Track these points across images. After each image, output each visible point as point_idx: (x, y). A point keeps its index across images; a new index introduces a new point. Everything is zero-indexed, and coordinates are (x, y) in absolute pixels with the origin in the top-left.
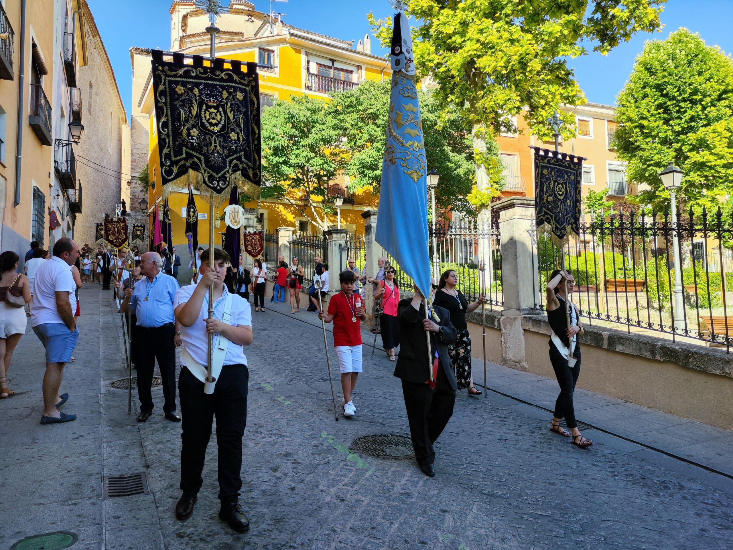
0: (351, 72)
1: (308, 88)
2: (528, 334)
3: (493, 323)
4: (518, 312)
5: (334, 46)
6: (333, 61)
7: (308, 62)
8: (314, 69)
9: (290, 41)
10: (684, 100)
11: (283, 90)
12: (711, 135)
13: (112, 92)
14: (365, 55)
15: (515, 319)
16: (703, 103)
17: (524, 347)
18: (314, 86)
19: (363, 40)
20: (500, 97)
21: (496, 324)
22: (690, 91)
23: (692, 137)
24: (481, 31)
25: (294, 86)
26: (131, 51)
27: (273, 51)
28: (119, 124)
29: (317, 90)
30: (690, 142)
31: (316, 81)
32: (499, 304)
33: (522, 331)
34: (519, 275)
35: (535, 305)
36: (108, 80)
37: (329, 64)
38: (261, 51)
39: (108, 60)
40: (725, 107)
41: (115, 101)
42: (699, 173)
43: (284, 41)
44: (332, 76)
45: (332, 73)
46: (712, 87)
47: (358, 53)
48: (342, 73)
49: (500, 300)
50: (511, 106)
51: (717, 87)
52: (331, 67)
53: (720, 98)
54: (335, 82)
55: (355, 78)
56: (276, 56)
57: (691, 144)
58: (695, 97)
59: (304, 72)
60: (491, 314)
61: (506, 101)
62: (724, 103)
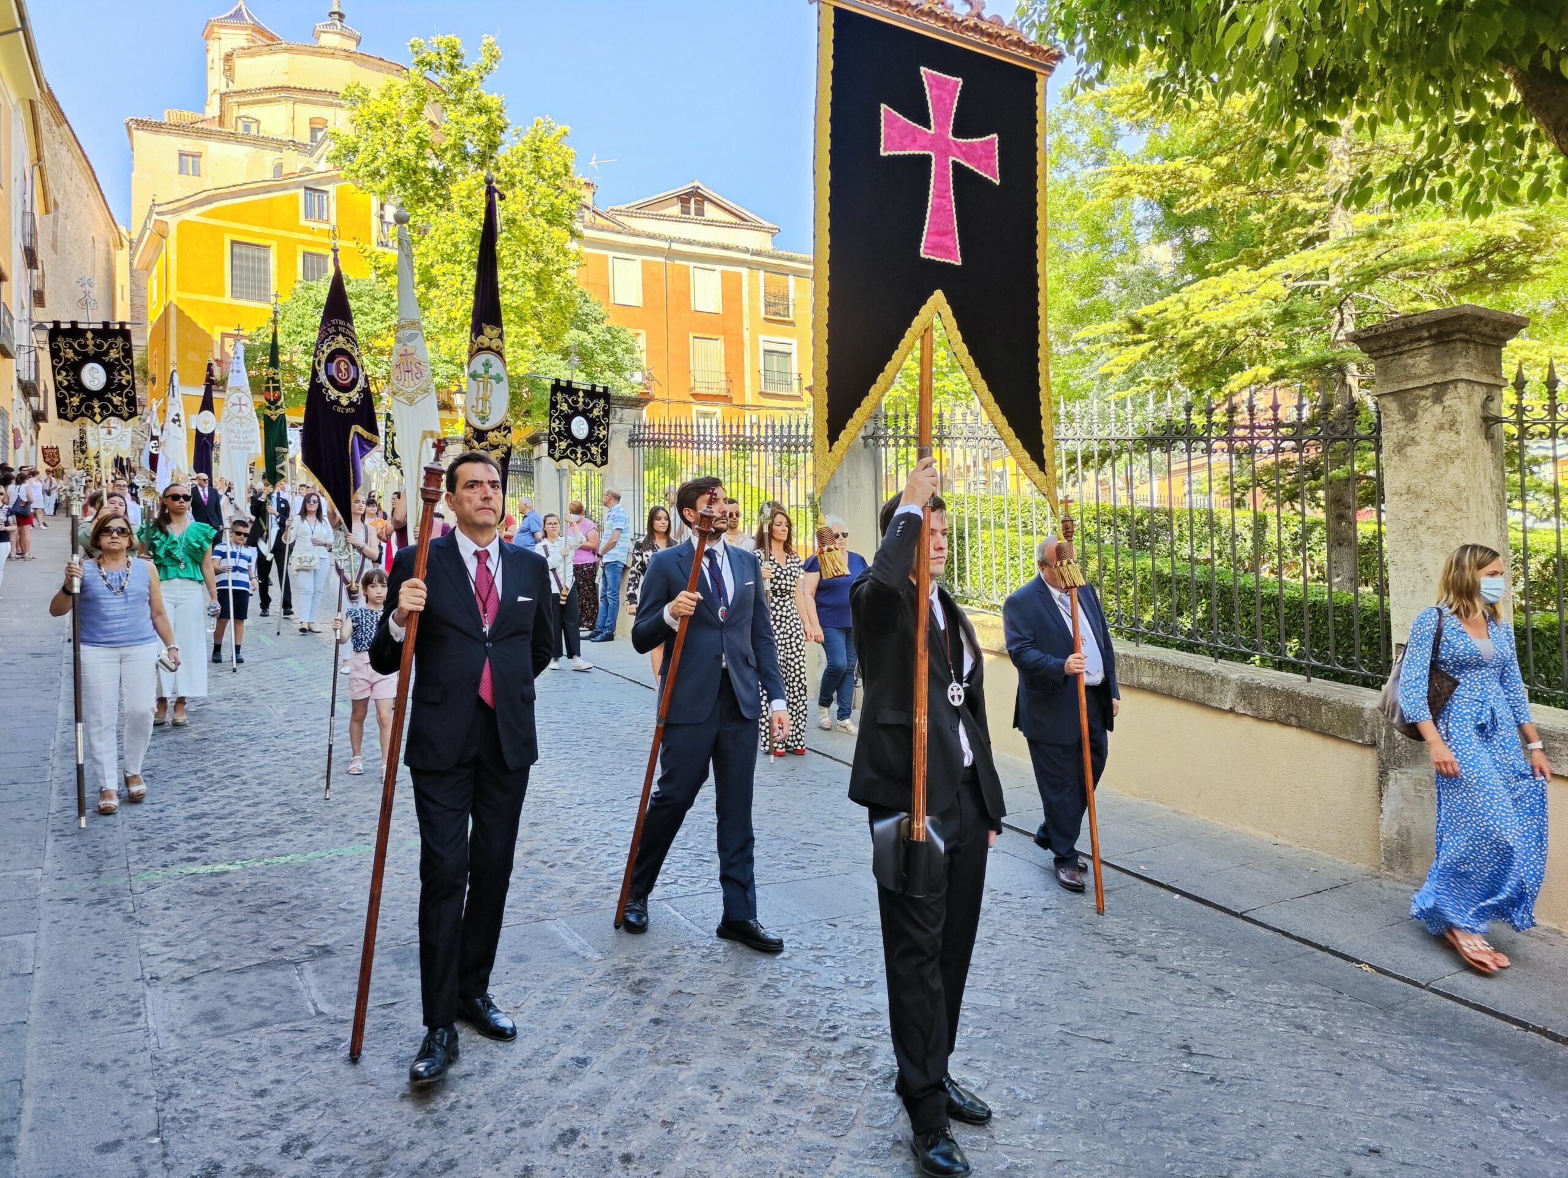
1: (382, 244)
7: (382, 206)
8: (391, 214)
13: (94, 203)
26: (127, 126)
27: (326, 192)
28: (109, 253)
36: (85, 186)
38: (308, 192)
39: (85, 156)
41: (100, 215)
56: (331, 198)
59: (375, 222)
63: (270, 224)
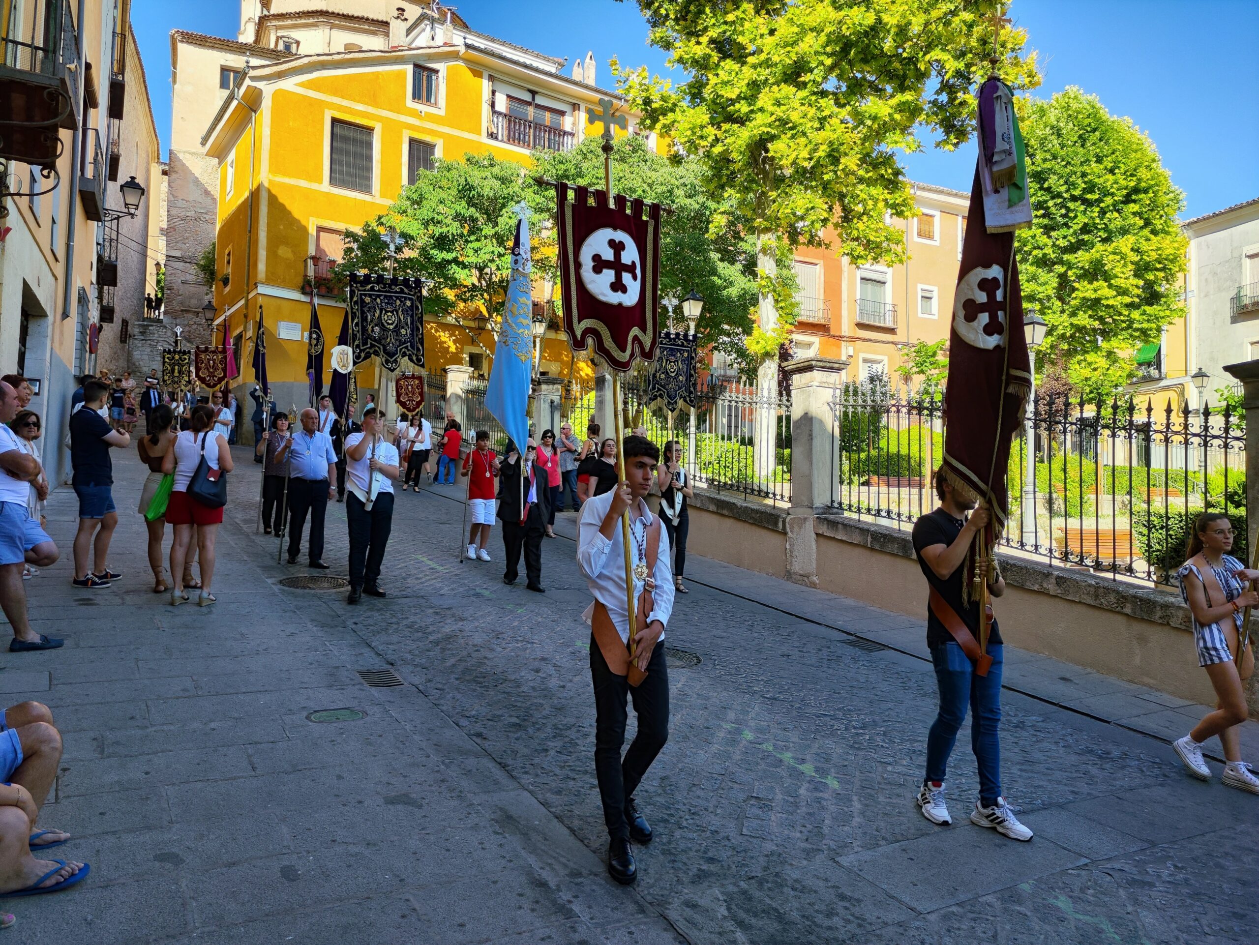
0: (563, 113)
1: (492, 136)
2: (821, 540)
3: (776, 524)
4: (810, 510)
5: (537, 70)
6: (533, 93)
7: (494, 92)
8: (502, 104)
9: (464, 57)
10: (1074, 199)
11: (450, 136)
12: (1111, 257)
14: (586, 87)
15: (805, 519)
16: (1102, 205)
17: (814, 557)
18: (502, 133)
19: (583, 61)
20: (800, 203)
21: (780, 525)
22: (1083, 186)
23: (1082, 258)
24: (778, 103)
25: (470, 131)
26: (173, 37)
27: (437, 72)
28: (148, 164)
29: (505, 139)
30: (1080, 265)
31: (506, 125)
32: (786, 499)
33: (814, 536)
34: (814, 460)
35: (832, 501)
37: (527, 97)
38: (417, 70)
39: (138, 53)
40: (1134, 214)
42: (1090, 312)
43: (455, 56)
44: (531, 118)
45: (531, 111)
46: (1116, 182)
47: (575, 83)
48: (548, 115)
49: (787, 494)
50: (814, 218)
51: (1123, 183)
52: (529, 104)
53: (1127, 200)
54: (535, 128)
55: (567, 123)
56: (441, 79)
57: (1082, 268)
58: (1089, 196)
59: (486, 109)
60: (774, 512)
61: (807, 210)
62: (1134, 207)
63: (374, 101)
